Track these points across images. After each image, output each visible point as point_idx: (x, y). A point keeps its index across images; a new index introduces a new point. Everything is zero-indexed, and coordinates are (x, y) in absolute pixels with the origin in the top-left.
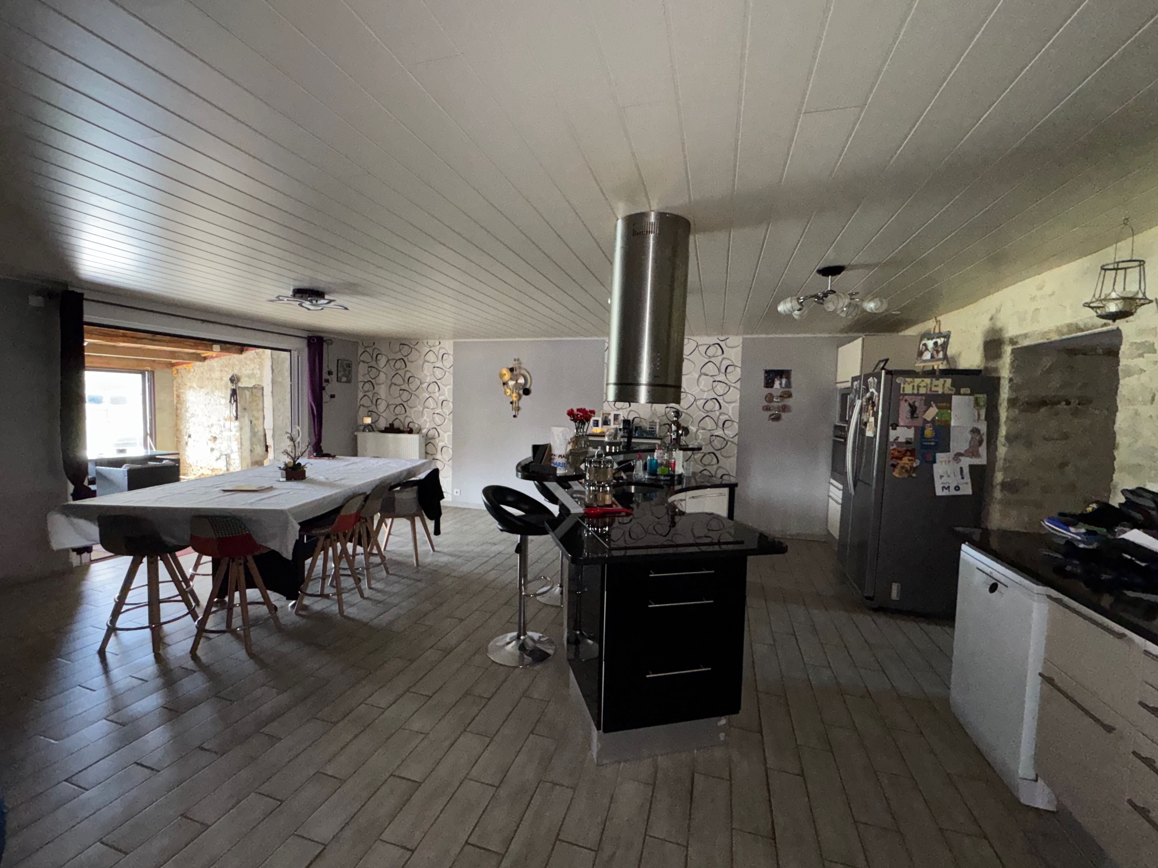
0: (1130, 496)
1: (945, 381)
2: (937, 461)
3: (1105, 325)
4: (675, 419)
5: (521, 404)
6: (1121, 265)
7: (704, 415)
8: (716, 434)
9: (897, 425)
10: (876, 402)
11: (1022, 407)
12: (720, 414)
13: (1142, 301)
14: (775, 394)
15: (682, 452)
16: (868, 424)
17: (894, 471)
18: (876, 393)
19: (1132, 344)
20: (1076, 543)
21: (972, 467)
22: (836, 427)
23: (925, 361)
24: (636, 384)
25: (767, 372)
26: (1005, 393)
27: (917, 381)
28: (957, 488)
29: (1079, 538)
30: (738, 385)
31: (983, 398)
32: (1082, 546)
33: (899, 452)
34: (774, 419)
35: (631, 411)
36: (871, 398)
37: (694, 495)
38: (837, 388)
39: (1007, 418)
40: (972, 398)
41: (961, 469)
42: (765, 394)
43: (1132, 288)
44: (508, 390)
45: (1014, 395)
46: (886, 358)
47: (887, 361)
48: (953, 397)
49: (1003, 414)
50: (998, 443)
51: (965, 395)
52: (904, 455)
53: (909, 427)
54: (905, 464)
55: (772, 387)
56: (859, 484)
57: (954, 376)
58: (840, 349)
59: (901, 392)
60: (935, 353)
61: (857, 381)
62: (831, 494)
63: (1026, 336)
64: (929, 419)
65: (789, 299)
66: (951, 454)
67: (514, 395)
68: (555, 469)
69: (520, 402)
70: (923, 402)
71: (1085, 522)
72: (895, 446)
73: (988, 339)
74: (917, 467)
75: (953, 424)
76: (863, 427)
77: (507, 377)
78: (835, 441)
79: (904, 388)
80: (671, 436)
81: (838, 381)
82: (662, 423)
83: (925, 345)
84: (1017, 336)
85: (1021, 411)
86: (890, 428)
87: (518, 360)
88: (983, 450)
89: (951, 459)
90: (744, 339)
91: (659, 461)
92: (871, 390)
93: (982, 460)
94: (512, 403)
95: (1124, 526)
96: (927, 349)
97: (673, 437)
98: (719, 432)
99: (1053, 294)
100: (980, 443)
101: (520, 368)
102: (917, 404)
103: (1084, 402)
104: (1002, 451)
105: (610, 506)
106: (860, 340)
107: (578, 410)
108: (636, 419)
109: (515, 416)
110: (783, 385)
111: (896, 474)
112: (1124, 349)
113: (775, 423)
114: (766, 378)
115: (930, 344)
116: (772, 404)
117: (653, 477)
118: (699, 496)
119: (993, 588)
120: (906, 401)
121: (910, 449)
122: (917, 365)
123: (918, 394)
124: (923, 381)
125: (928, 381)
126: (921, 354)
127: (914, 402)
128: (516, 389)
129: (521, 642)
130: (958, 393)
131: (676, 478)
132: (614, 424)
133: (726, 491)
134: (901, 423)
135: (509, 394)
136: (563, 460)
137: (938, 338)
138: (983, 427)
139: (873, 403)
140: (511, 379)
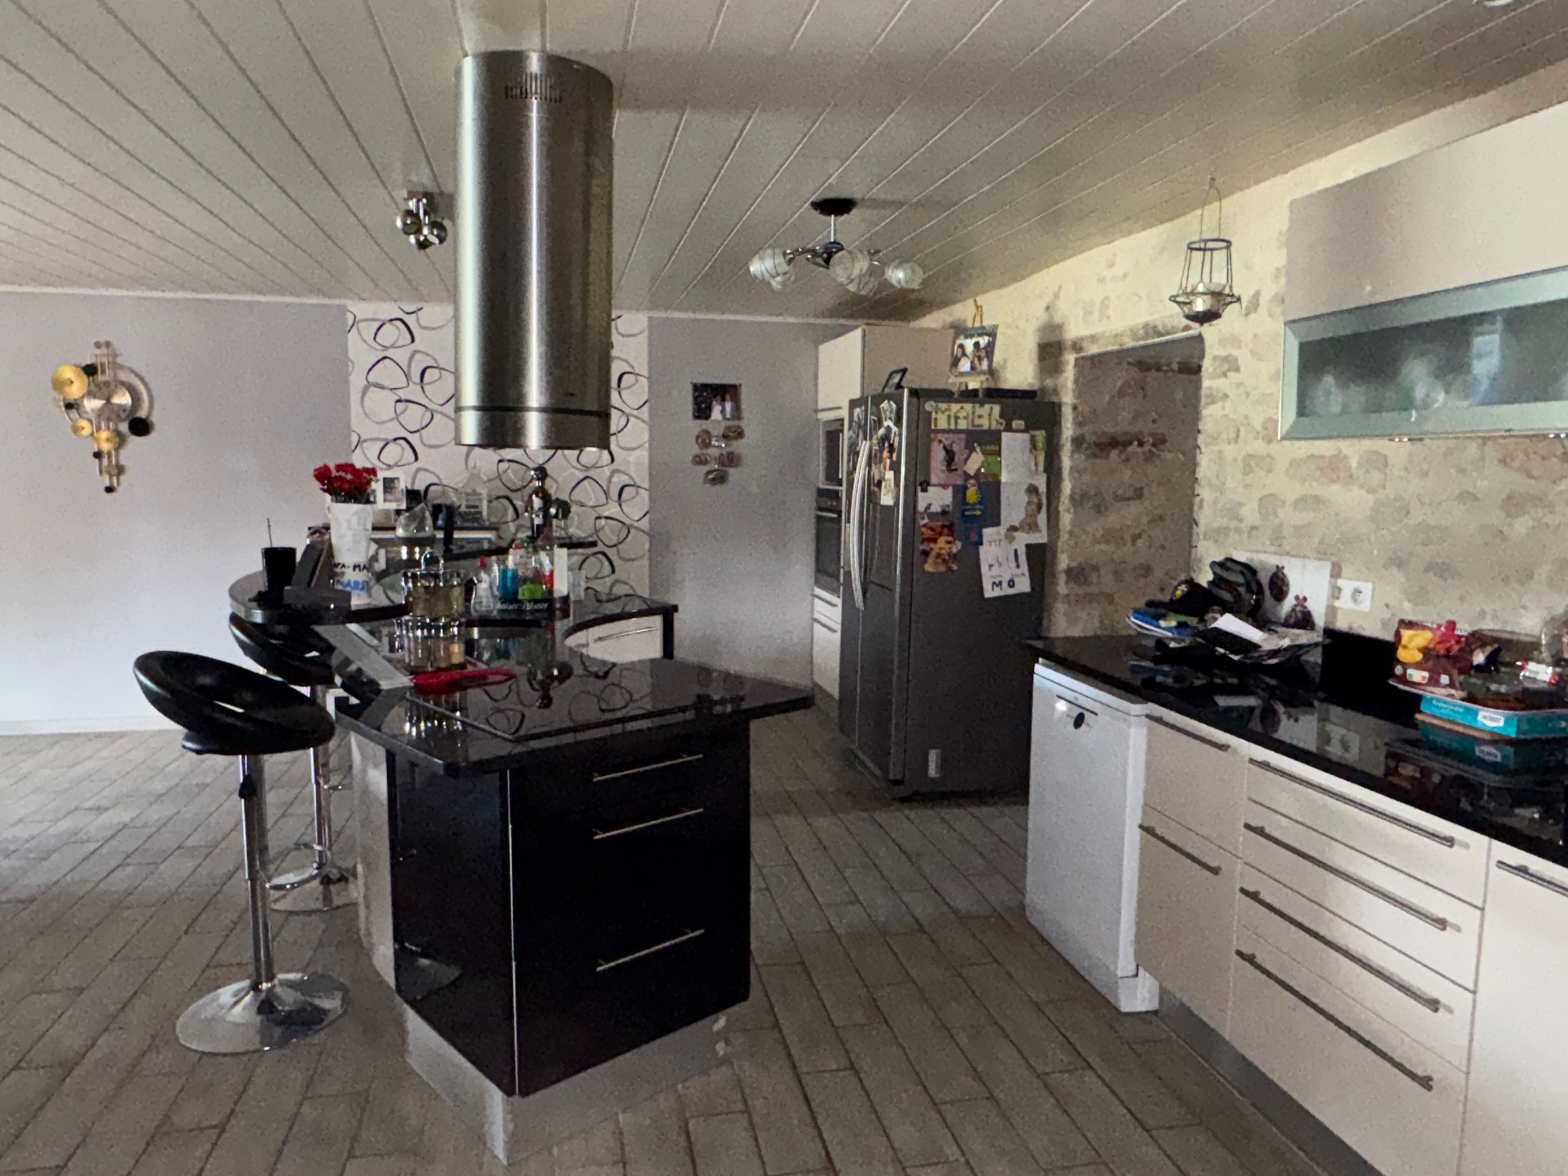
0: (1219, 570)
1: (991, 409)
2: (985, 540)
3: (1187, 328)
4: (537, 484)
5: (126, 456)
6: (1210, 245)
7: (581, 476)
8: (606, 514)
9: (928, 484)
10: (896, 444)
11: (1088, 452)
12: (613, 473)
13: (1229, 299)
14: (715, 432)
15: (565, 551)
16: (883, 484)
17: (925, 562)
18: (895, 429)
19: (1215, 358)
20: (1167, 642)
21: (1028, 546)
22: (821, 493)
23: (962, 374)
24: (518, 407)
25: (699, 389)
26: (1068, 430)
27: (955, 407)
28: (1011, 584)
29: (1170, 634)
30: (645, 413)
31: (1040, 435)
32: (1173, 645)
33: (932, 529)
34: (714, 481)
35: (419, 470)
36: (886, 438)
37: (601, 635)
38: (818, 420)
39: (1072, 468)
40: (1026, 437)
41: (1016, 551)
42: (696, 431)
43: (1219, 279)
44: (84, 423)
45: (1079, 432)
46: (902, 367)
47: (904, 371)
48: (1004, 434)
49: (1066, 462)
50: (1061, 508)
51: (1017, 431)
52: (940, 534)
53: (944, 486)
54: (941, 549)
55: (708, 417)
56: (872, 587)
57: (1004, 400)
58: (822, 348)
59: (933, 427)
60: (976, 362)
61: (860, 406)
62: (817, 616)
63: (1093, 339)
64: (972, 473)
65: (769, 251)
66: (1002, 529)
67: (104, 435)
68: (348, 596)
69: (123, 452)
70: (963, 443)
71: (1177, 612)
72: (926, 521)
73: (1046, 341)
74: (959, 552)
75: (1004, 478)
76: (876, 489)
77: (77, 389)
78: (819, 518)
79: (936, 419)
80: (532, 520)
81: (821, 405)
82: (495, 493)
83: (961, 346)
84: (1082, 339)
85: (1089, 457)
86: (919, 489)
87: (108, 344)
88: (1042, 519)
89: (1003, 537)
90: (650, 319)
91: (520, 573)
92: (886, 424)
93: (1041, 537)
94: (98, 455)
95: (1213, 611)
96: (964, 354)
97: (538, 521)
98: (612, 510)
99: (1125, 276)
100: (1039, 507)
101: (116, 366)
102: (955, 448)
103: (1160, 441)
104: (1066, 519)
105: (462, 666)
106: (857, 334)
107: (339, 468)
108: (432, 488)
109: (110, 490)
110: (728, 415)
111: (929, 568)
112: (1207, 364)
113: (718, 488)
114: (695, 398)
115: (969, 344)
116: (711, 451)
117: (511, 607)
118: (610, 636)
119: (1079, 721)
120: (940, 441)
121: (947, 523)
122: (951, 380)
123: (957, 431)
124: (962, 408)
125: (968, 407)
126: (955, 362)
127: (951, 444)
128: (108, 420)
129: (263, 995)
130: (1009, 429)
131: (558, 605)
132: (385, 500)
133: (657, 621)
134: (934, 480)
135: (86, 432)
136: (360, 576)
137: (980, 335)
138: (1041, 483)
139: (891, 446)
140: (90, 394)
